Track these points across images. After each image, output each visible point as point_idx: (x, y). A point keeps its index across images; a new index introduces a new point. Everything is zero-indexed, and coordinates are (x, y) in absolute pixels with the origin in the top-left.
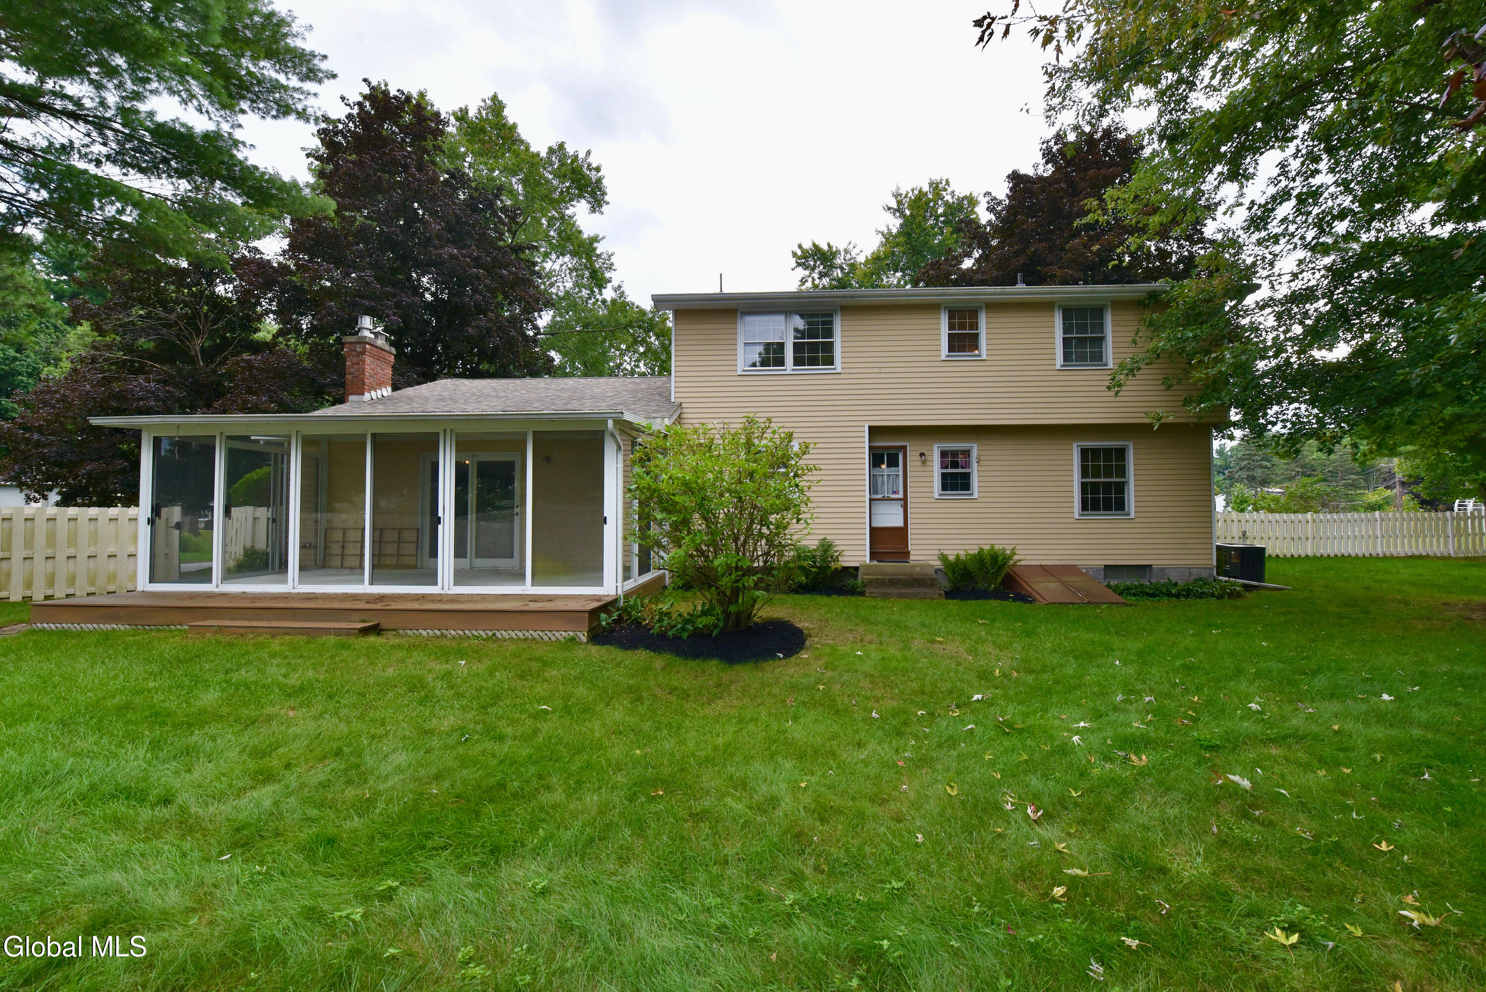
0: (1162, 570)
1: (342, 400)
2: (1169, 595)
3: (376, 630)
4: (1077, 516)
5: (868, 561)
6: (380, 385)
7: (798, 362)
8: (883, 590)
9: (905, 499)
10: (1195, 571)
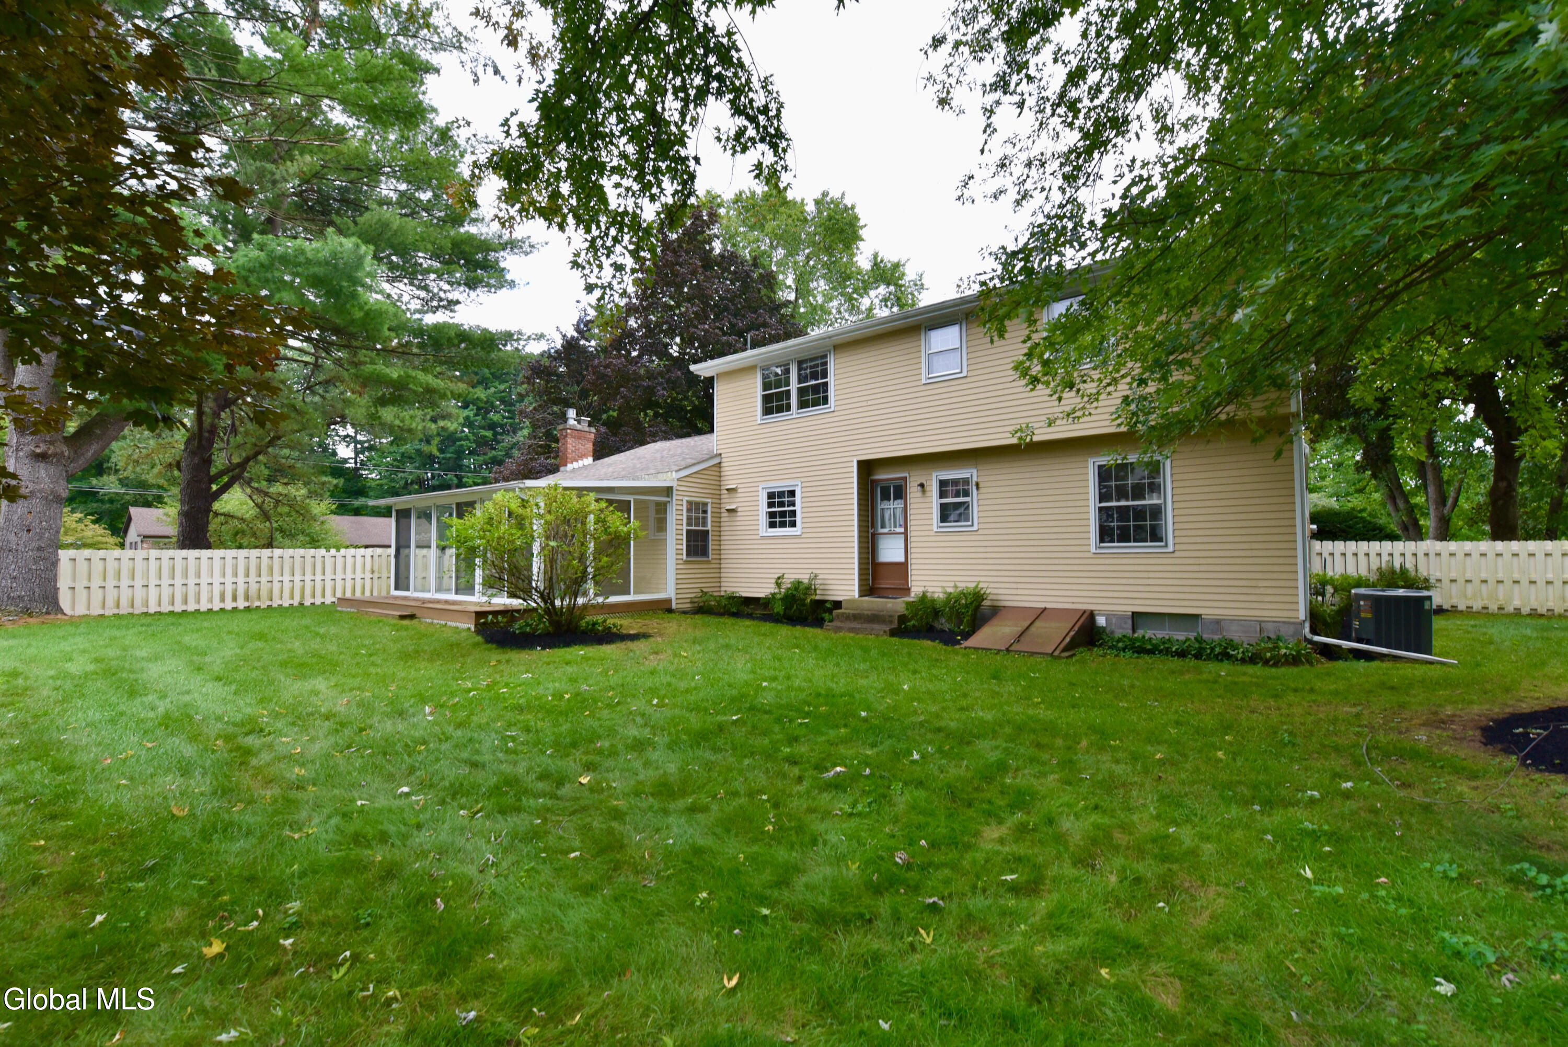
0: (1218, 622)
1: (554, 470)
2: (1168, 652)
3: (412, 617)
4: (1093, 550)
5: (856, 594)
6: (582, 456)
7: (803, 405)
8: (855, 625)
9: (905, 533)
10: (1270, 627)
